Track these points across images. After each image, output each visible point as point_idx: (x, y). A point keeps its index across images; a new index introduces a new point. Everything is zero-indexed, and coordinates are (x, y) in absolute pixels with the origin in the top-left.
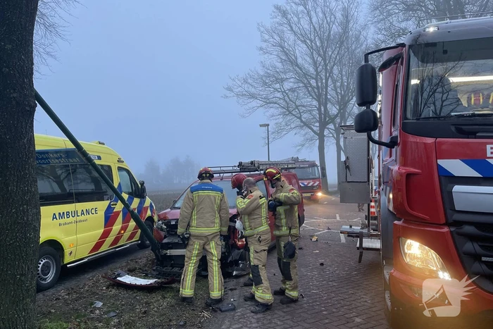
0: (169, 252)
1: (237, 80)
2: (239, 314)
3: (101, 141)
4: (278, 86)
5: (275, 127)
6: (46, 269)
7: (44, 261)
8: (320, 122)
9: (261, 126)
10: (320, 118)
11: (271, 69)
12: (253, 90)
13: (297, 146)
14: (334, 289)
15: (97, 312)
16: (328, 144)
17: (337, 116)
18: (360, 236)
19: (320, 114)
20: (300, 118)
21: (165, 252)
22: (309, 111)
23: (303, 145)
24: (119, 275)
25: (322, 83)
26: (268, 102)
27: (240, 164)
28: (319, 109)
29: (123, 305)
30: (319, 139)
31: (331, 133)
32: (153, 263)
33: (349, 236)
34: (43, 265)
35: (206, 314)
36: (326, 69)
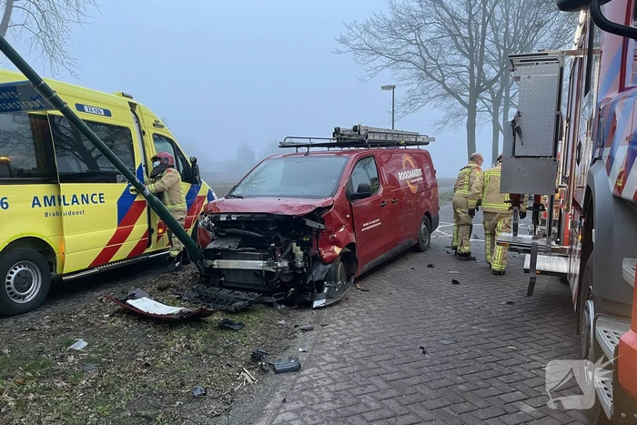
0: (216, 264)
1: (354, 28)
2: (304, 379)
3: (127, 93)
4: (412, 36)
5: (406, 95)
6: (23, 282)
7: (19, 270)
8: (471, 89)
9: (383, 88)
10: (472, 82)
11: (403, 11)
12: (377, 42)
13: (437, 124)
14: (481, 341)
15: (71, 358)
16: (481, 122)
17: (495, 80)
18: (533, 250)
19: (472, 77)
20: (442, 82)
21: (209, 262)
22: (457, 73)
23: (445, 123)
24: (133, 297)
25: (477, 32)
26: (397, 59)
27: (337, 131)
28: (471, 70)
29: (119, 348)
30: (469, 114)
31: (487, 106)
32: (195, 277)
33: (511, 250)
34: (18, 275)
35: (248, 376)
36: (485, 10)
